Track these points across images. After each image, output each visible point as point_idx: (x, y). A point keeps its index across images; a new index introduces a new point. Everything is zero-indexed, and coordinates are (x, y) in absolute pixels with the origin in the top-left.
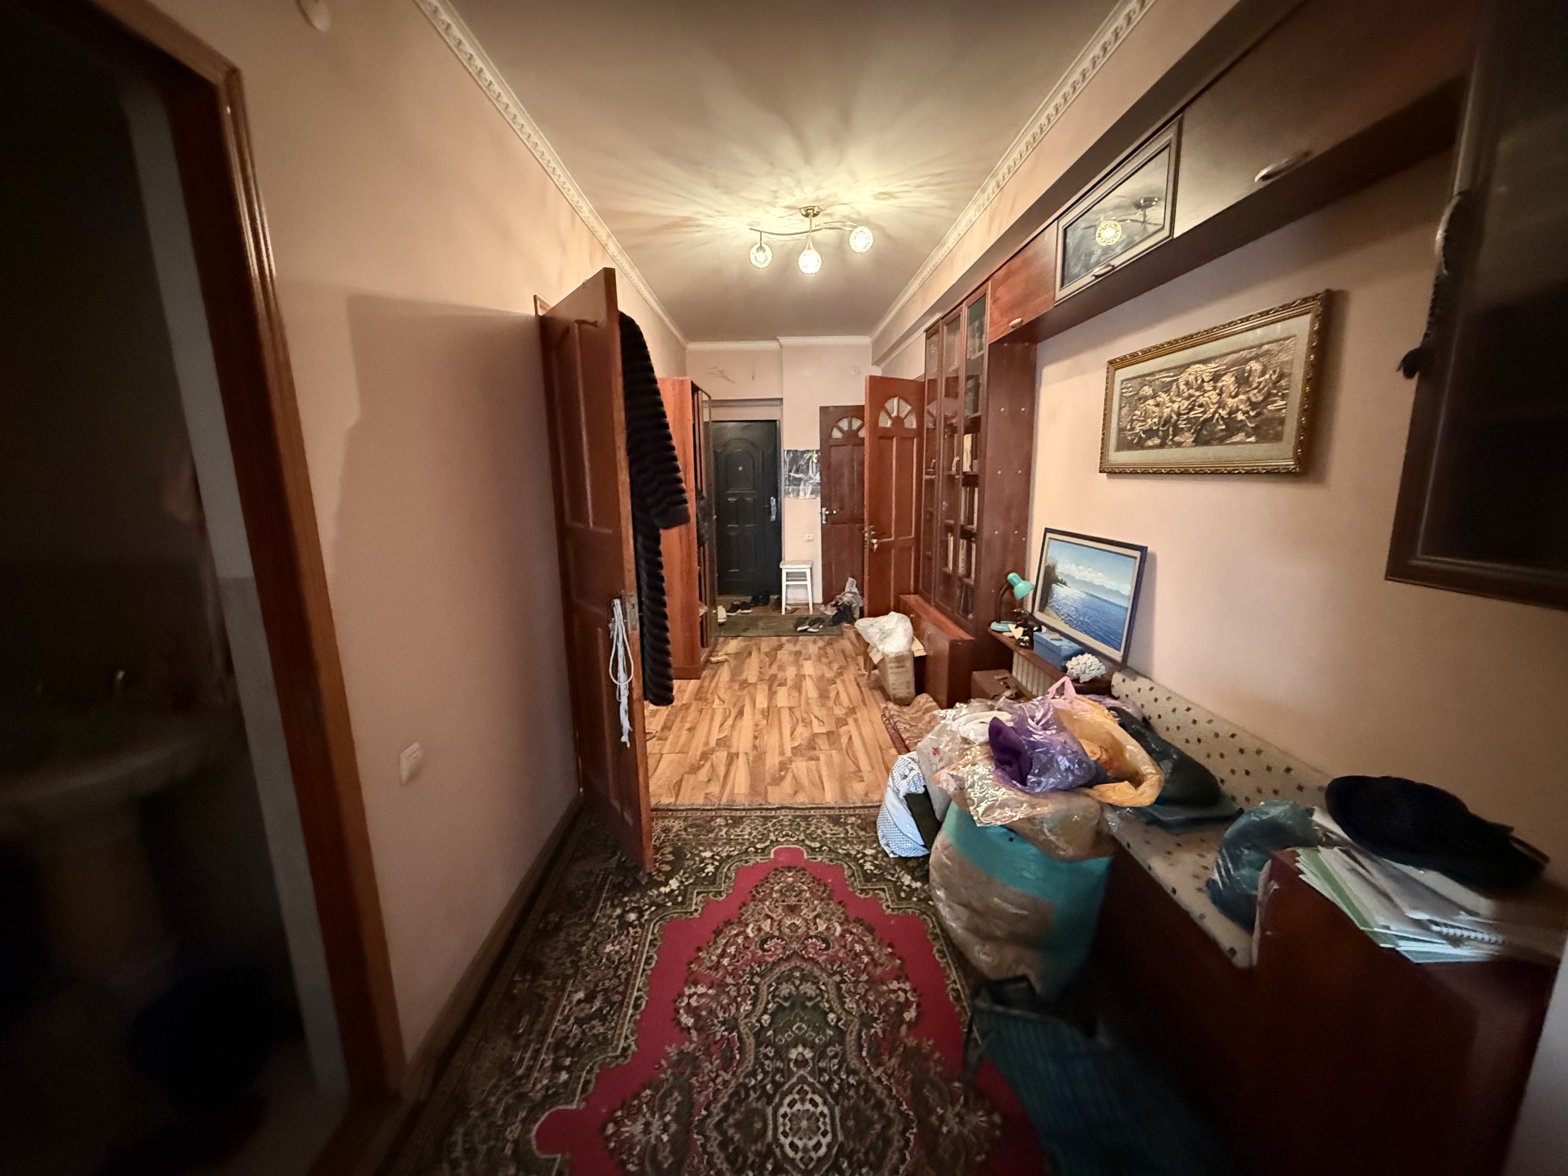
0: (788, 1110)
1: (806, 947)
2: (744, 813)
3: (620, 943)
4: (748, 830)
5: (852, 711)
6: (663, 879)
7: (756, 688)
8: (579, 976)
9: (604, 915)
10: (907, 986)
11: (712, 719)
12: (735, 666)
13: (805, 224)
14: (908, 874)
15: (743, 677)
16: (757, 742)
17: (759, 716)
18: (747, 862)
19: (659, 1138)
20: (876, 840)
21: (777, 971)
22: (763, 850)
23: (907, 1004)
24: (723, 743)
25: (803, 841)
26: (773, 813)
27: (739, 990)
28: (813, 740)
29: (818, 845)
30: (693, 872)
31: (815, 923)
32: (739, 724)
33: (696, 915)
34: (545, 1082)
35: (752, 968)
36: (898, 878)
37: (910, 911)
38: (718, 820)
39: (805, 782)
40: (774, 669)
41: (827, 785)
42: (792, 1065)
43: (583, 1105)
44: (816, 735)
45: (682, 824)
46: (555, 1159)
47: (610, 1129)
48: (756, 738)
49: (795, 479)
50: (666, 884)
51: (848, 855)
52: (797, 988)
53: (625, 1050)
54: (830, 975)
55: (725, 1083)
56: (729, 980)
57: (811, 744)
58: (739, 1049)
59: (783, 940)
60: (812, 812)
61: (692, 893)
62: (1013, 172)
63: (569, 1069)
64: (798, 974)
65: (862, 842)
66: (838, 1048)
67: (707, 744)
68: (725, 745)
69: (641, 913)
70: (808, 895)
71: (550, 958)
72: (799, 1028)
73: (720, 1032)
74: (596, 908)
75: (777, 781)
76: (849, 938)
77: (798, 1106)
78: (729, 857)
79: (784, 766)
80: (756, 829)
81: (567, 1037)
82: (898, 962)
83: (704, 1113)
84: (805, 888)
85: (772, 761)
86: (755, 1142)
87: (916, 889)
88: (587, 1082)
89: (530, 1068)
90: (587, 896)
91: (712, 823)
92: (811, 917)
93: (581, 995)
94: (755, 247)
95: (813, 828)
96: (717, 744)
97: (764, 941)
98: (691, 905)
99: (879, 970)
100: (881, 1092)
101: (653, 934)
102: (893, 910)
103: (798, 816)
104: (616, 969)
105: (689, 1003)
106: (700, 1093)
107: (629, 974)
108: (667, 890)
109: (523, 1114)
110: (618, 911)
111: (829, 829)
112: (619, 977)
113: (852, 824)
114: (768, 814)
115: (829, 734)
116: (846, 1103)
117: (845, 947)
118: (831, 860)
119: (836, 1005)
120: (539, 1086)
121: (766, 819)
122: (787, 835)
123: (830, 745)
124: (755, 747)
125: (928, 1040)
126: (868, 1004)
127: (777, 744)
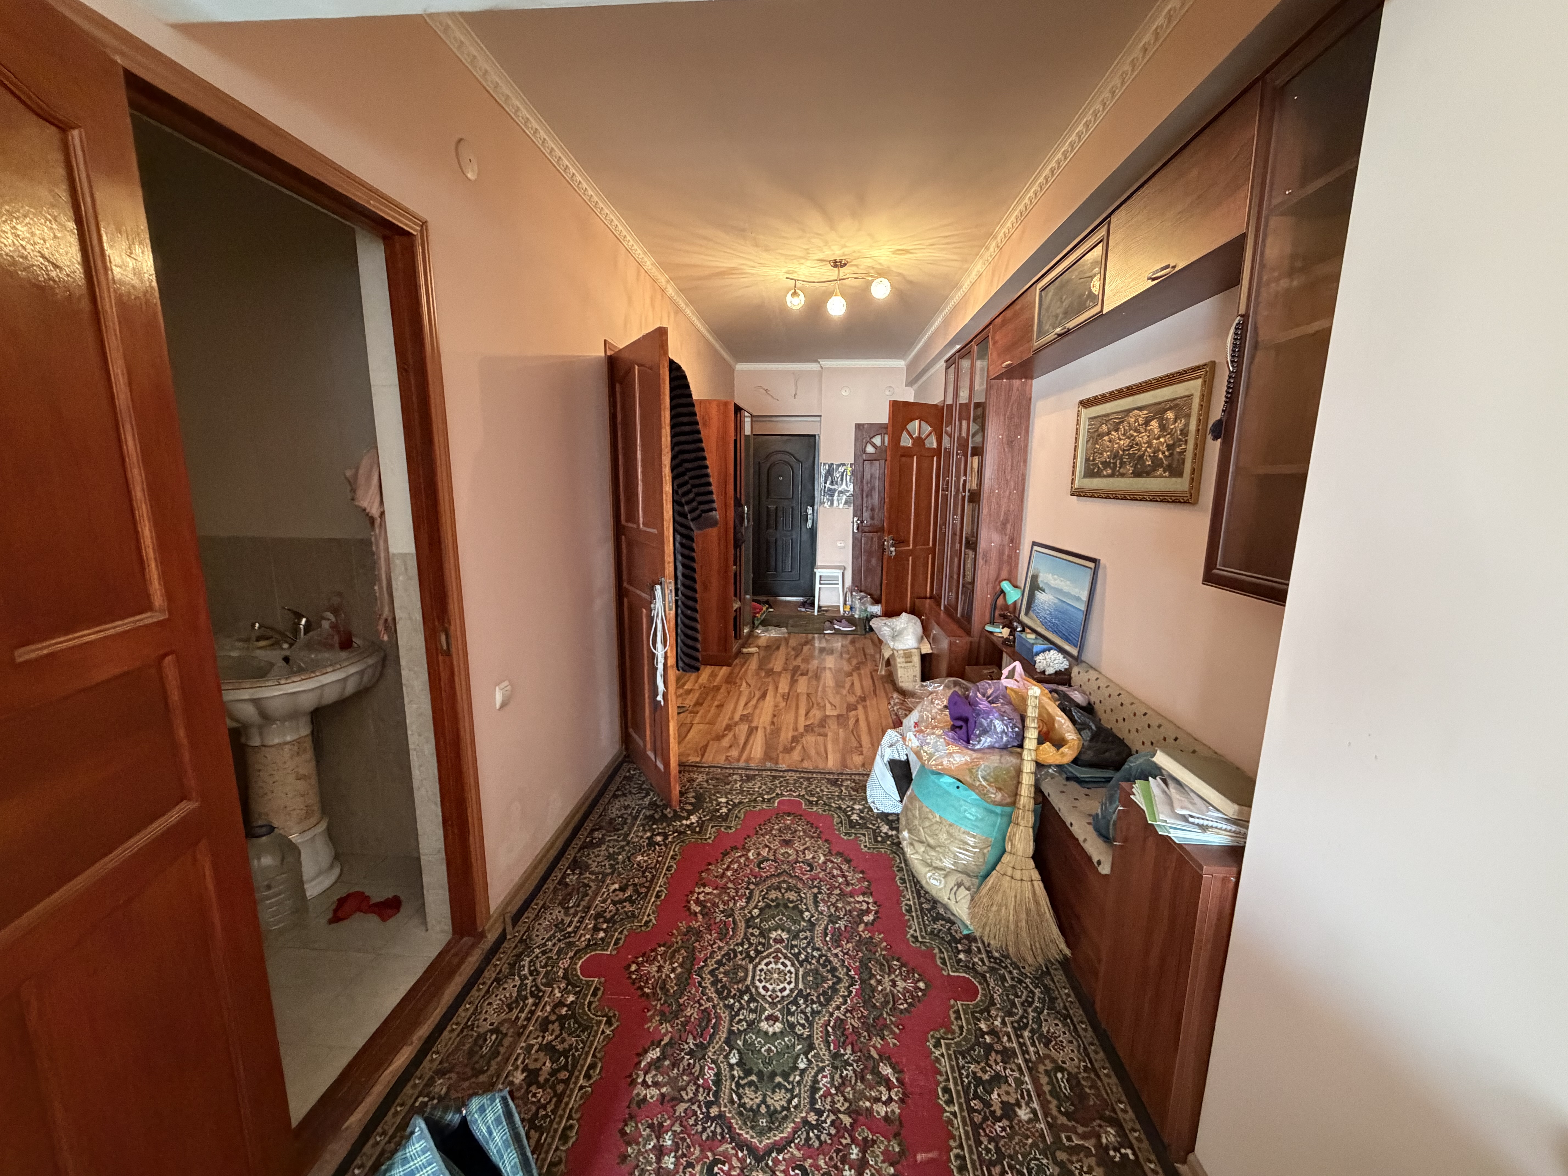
0: (765, 968)
1: (794, 868)
2: (757, 773)
3: (648, 855)
4: (759, 784)
5: (863, 699)
6: (685, 814)
7: (780, 676)
8: (615, 875)
9: (637, 836)
10: (871, 900)
11: (738, 699)
12: (764, 657)
13: (833, 273)
14: (887, 824)
15: (770, 666)
16: (775, 720)
17: (779, 698)
18: (754, 807)
19: (668, 976)
20: (865, 799)
21: (769, 883)
22: (769, 800)
23: (868, 912)
24: (745, 718)
25: (803, 795)
26: (781, 774)
27: (737, 892)
28: (825, 721)
29: (815, 799)
30: (710, 812)
31: (804, 853)
32: (761, 704)
33: (710, 841)
34: (588, 936)
35: (749, 879)
36: (878, 827)
37: (883, 850)
38: (735, 777)
39: (812, 752)
40: (798, 662)
41: (830, 757)
42: (771, 941)
43: (614, 953)
44: (827, 717)
45: (705, 777)
46: (593, 981)
47: (634, 967)
48: (774, 716)
49: (830, 490)
50: (688, 818)
51: (840, 808)
52: (783, 894)
53: (647, 923)
54: (810, 888)
55: (720, 948)
56: (730, 885)
57: (823, 722)
58: (733, 929)
59: (776, 862)
60: (814, 775)
61: (708, 826)
62: (1008, 237)
63: (605, 931)
64: (785, 886)
65: (853, 799)
66: (808, 934)
67: (732, 718)
68: (747, 720)
69: (666, 837)
70: (801, 834)
71: (594, 861)
72: (781, 920)
73: (720, 917)
74: (630, 832)
75: (788, 750)
76: (830, 865)
77: (773, 965)
78: (740, 803)
79: (795, 740)
80: (765, 784)
81: (605, 911)
82: (866, 883)
83: (702, 964)
84: (800, 828)
85: (786, 735)
86: (737, 983)
87: (892, 836)
88: (618, 940)
89: (578, 928)
90: (625, 822)
91: (730, 778)
92: (802, 848)
93: (616, 886)
94: (791, 293)
95: (813, 786)
96: (741, 719)
97: (762, 862)
98: (706, 834)
99: (849, 889)
100: (835, 961)
101: (674, 851)
102: (869, 849)
103: (802, 777)
104: (644, 872)
105: (698, 898)
106: (700, 952)
107: (654, 876)
108: (688, 822)
109: (571, 954)
110: (648, 834)
111: (826, 790)
112: (646, 877)
113: (847, 786)
114: (777, 774)
115: (839, 716)
116: (809, 967)
117: (825, 871)
118: (824, 811)
119: (812, 908)
120: (583, 939)
121: (775, 777)
122: (791, 790)
123: (838, 725)
124: (773, 723)
125: (880, 934)
126: (837, 909)
127: (792, 721)
